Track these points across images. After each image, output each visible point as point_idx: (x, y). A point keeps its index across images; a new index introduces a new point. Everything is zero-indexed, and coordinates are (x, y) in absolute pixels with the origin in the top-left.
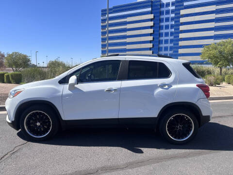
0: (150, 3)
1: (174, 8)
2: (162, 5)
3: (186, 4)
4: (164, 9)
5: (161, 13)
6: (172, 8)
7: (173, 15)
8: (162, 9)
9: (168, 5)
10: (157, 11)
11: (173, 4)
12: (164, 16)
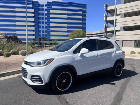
0: (32, 2)
1: (46, 8)
2: (39, 5)
3: (53, 7)
4: (41, 8)
5: (39, 10)
6: (45, 8)
7: (46, 12)
8: (39, 7)
9: (43, 5)
10: (36, 8)
11: (46, 6)
12: (41, 12)
